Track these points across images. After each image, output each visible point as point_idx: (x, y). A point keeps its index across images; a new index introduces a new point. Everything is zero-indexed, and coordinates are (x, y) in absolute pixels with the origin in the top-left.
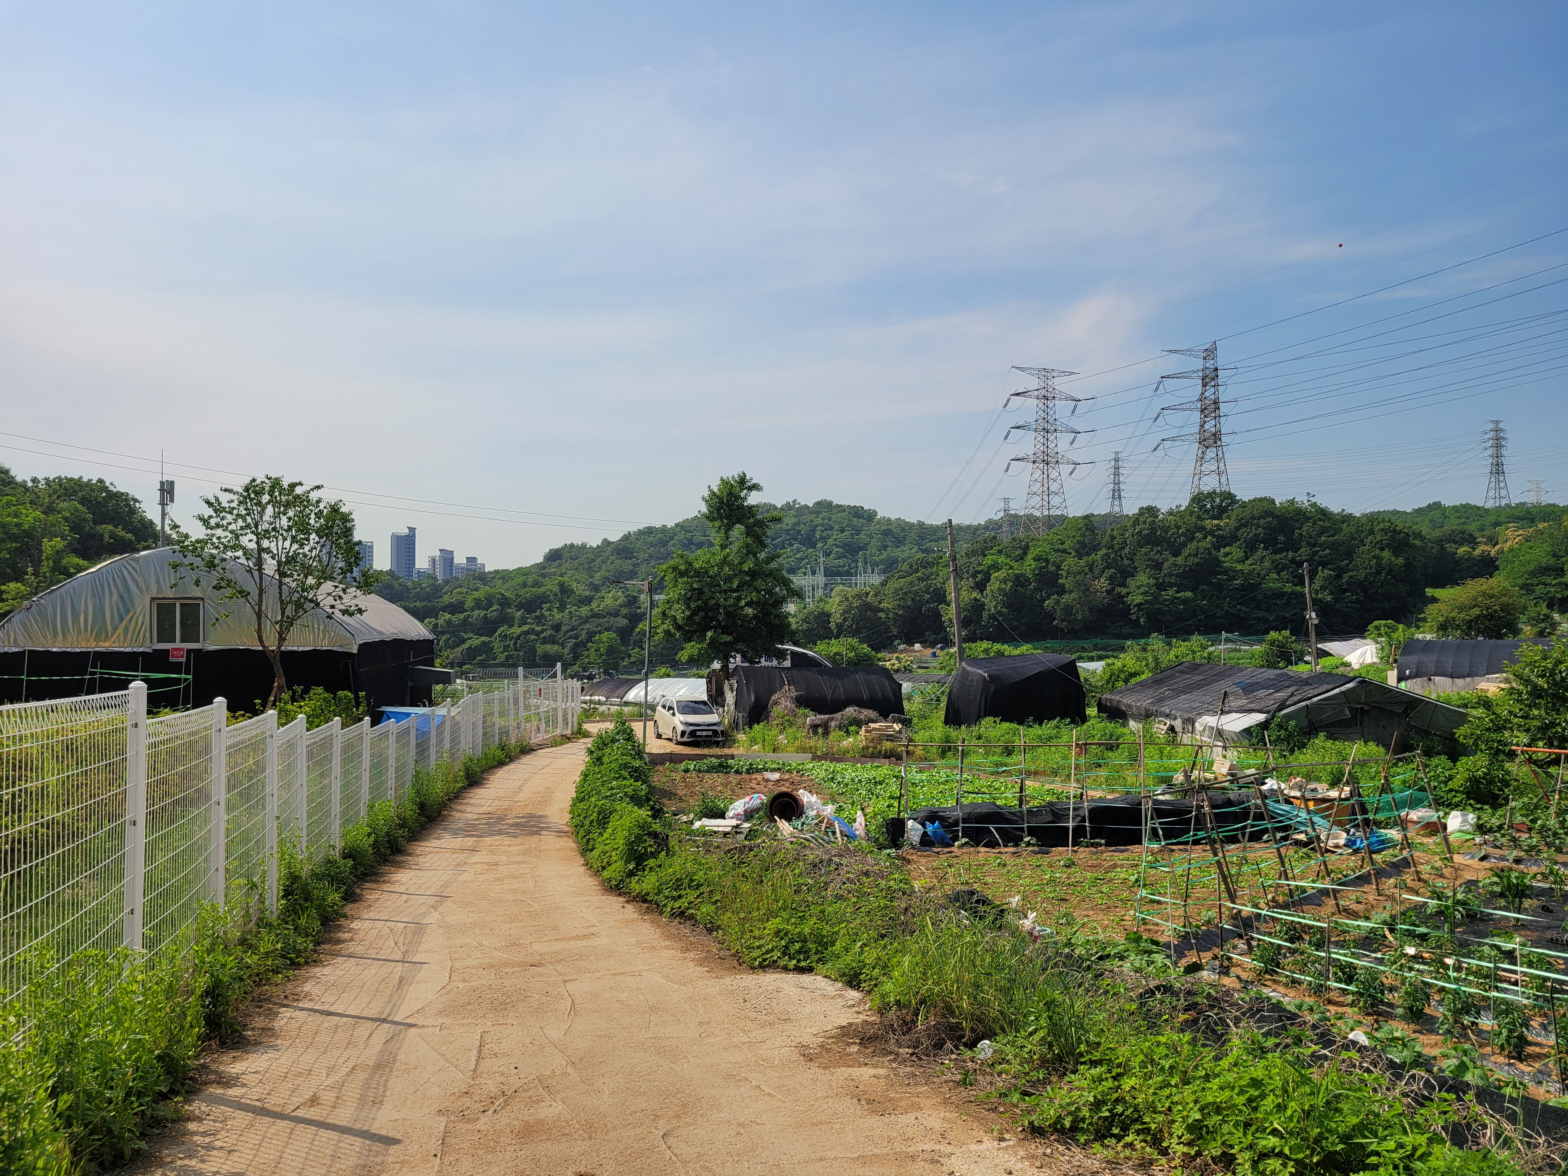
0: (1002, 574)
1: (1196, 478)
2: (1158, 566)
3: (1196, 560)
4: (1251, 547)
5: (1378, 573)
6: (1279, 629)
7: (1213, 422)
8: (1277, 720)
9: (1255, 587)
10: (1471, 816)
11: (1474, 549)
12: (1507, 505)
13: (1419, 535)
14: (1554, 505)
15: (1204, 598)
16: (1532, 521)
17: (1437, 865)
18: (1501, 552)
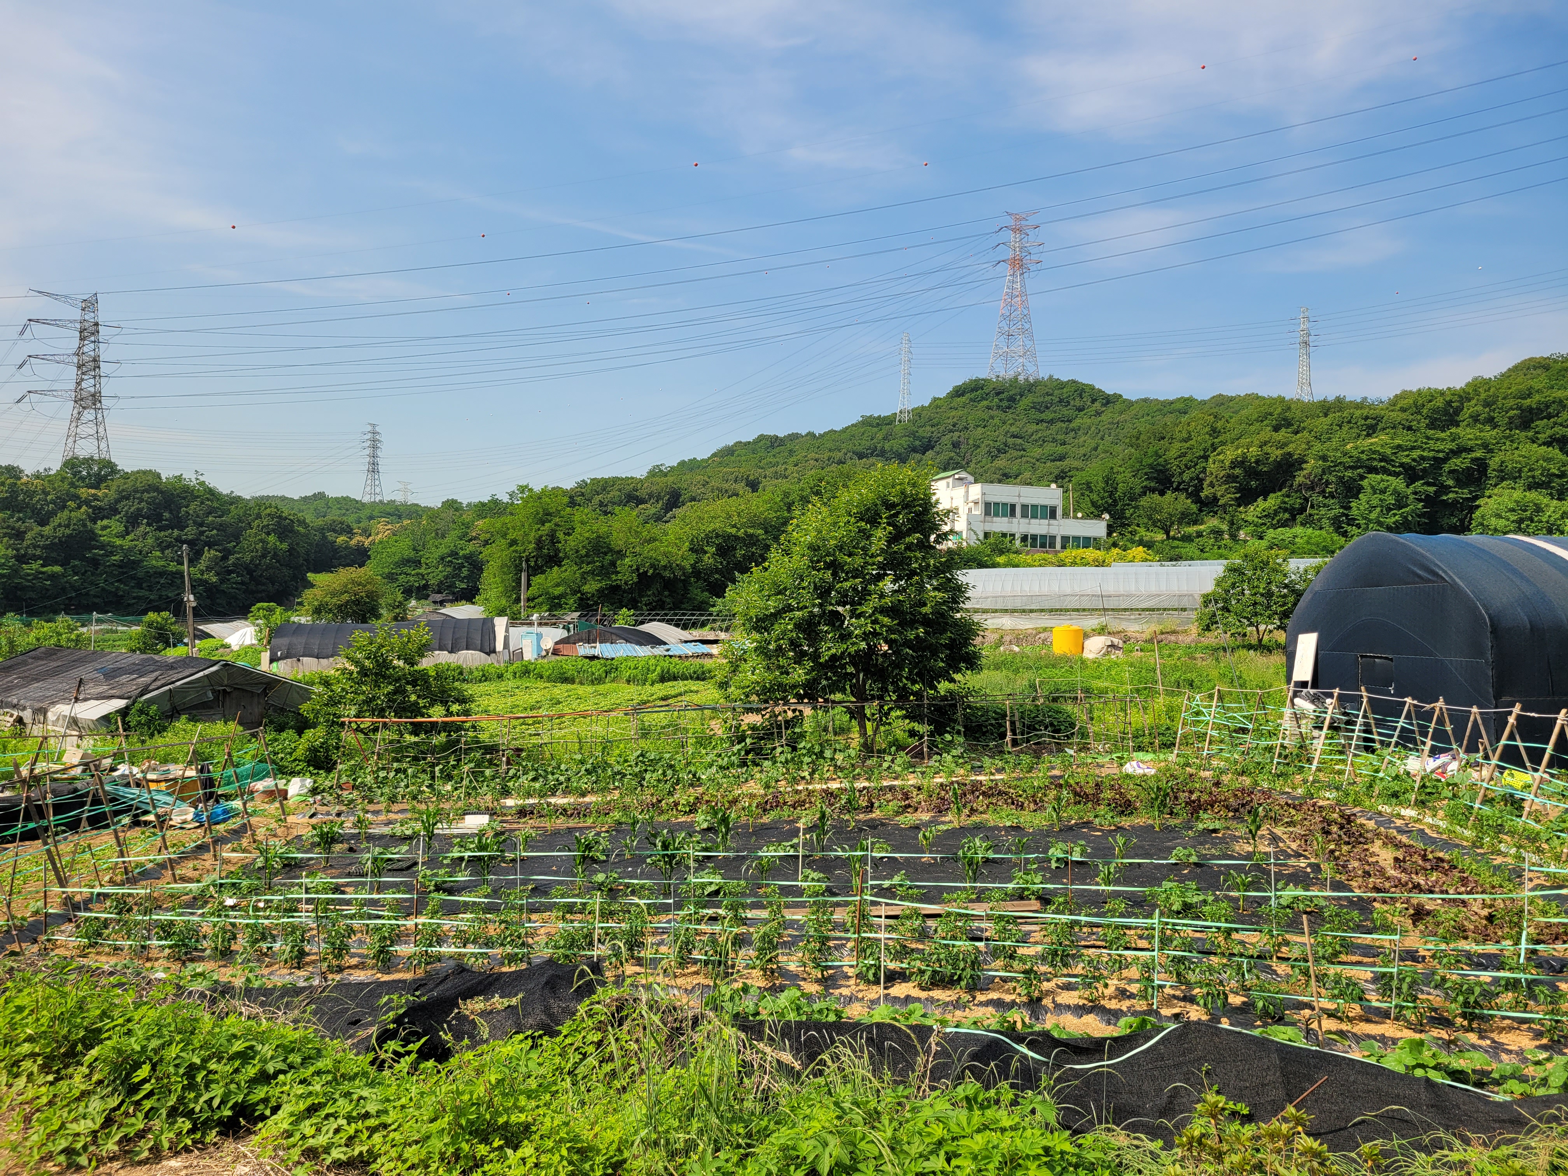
1: (71, 440)
2: (19, 535)
3: (68, 531)
4: (132, 522)
5: (264, 556)
6: (158, 610)
7: (92, 381)
8: (138, 706)
9: (135, 564)
10: (309, 780)
11: (351, 539)
12: (381, 501)
13: (303, 523)
14: (417, 505)
15: (76, 574)
16: (400, 517)
17: (271, 826)
18: (373, 543)
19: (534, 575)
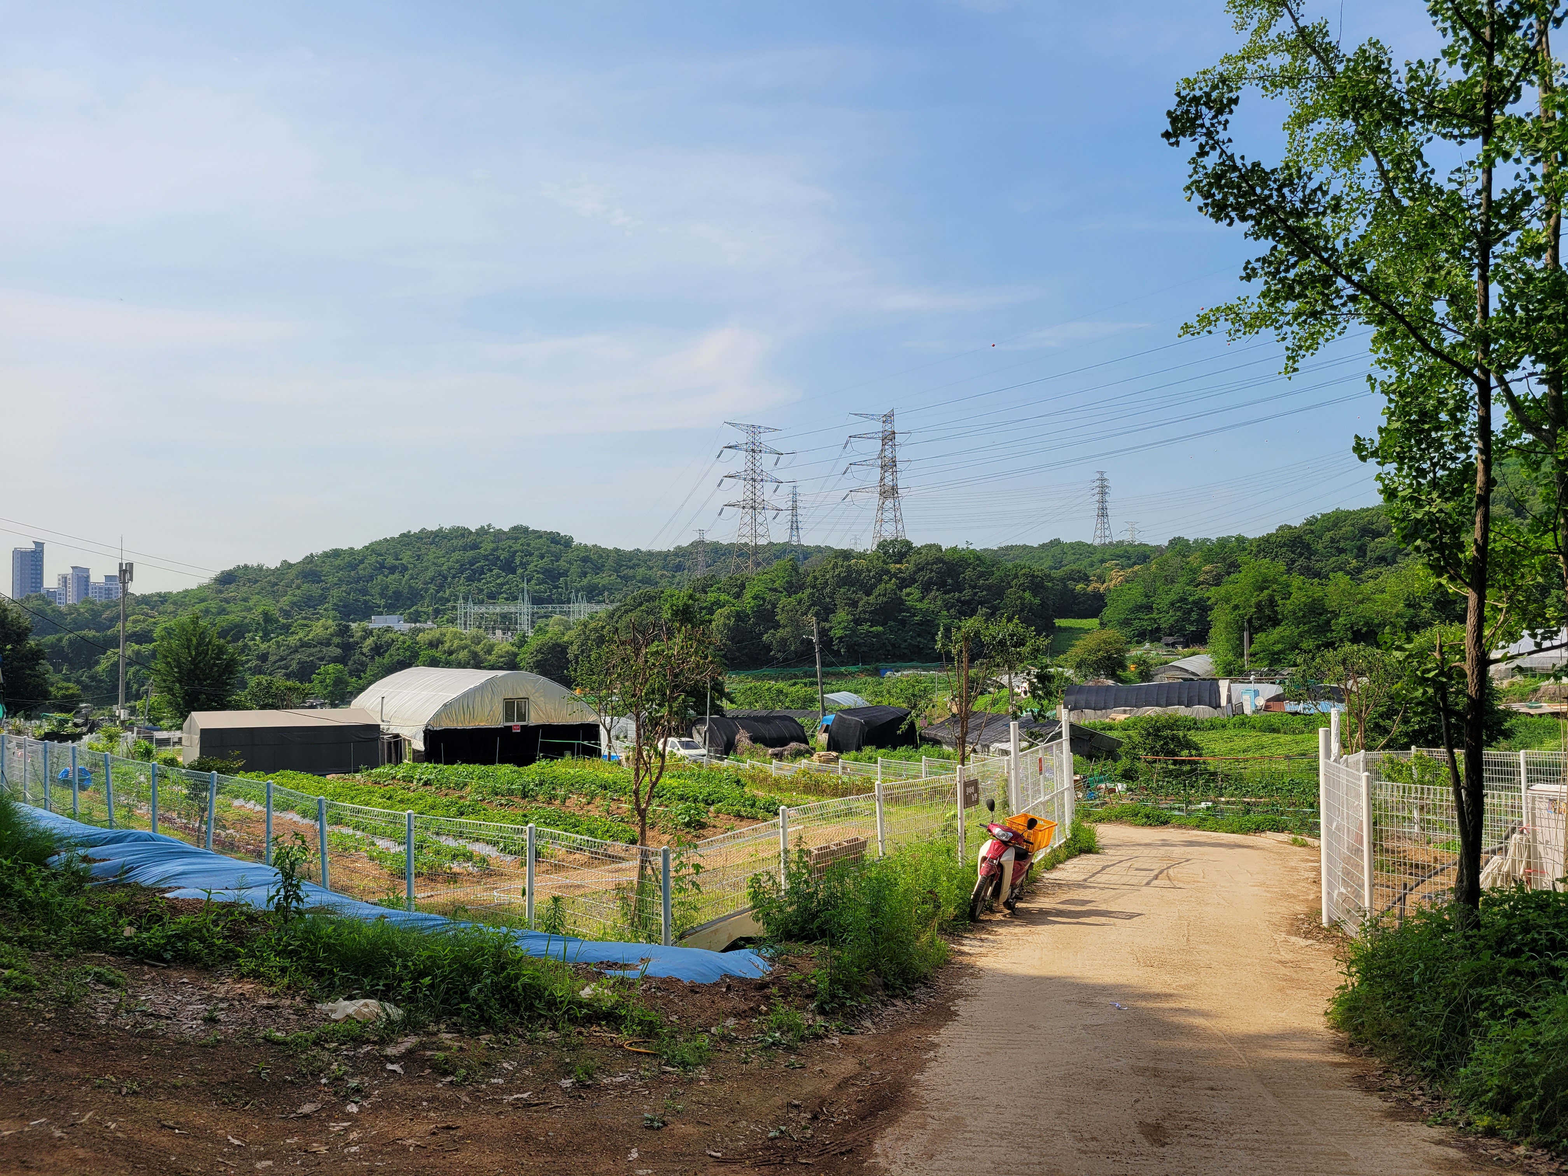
0: (725, 610)
1: (878, 524)
2: (854, 604)
3: (885, 599)
4: (926, 588)
5: (1022, 611)
7: (891, 477)
10: (1125, 784)
11: (1088, 585)
12: (1110, 543)
15: (892, 632)
18: (1108, 589)
19: (1257, 633)
